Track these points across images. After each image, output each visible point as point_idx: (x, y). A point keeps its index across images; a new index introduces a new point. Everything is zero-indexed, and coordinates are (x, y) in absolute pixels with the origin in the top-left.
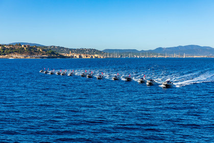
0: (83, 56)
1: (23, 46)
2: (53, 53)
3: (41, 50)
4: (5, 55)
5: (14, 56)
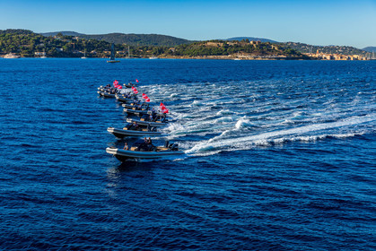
0: (335, 56)
1: (251, 42)
2: (293, 52)
3: (276, 48)
4: (228, 54)
5: (240, 57)
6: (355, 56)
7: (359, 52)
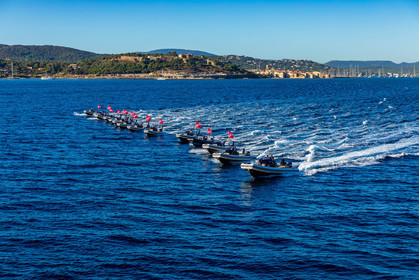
0: (290, 73)
1: (180, 56)
2: (235, 68)
3: (213, 64)
4: (149, 72)
5: (165, 75)
6: (316, 73)
7: (321, 67)
